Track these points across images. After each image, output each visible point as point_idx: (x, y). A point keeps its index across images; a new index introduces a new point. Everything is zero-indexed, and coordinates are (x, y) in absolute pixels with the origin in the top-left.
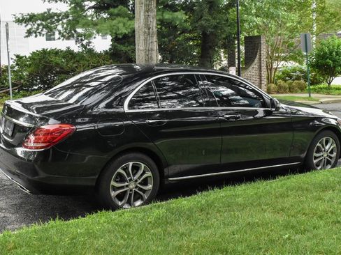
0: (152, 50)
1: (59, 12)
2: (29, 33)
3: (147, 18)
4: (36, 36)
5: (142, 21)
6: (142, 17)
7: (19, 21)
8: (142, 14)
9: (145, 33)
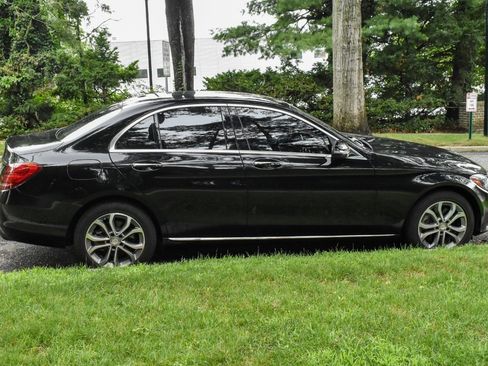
0: (352, 70)
1: (256, 25)
2: (227, 51)
3: (346, 29)
4: (235, 55)
5: (340, 33)
6: (341, 28)
7: (218, 38)
8: (341, 24)
9: (343, 48)
